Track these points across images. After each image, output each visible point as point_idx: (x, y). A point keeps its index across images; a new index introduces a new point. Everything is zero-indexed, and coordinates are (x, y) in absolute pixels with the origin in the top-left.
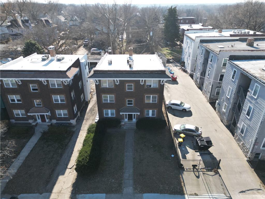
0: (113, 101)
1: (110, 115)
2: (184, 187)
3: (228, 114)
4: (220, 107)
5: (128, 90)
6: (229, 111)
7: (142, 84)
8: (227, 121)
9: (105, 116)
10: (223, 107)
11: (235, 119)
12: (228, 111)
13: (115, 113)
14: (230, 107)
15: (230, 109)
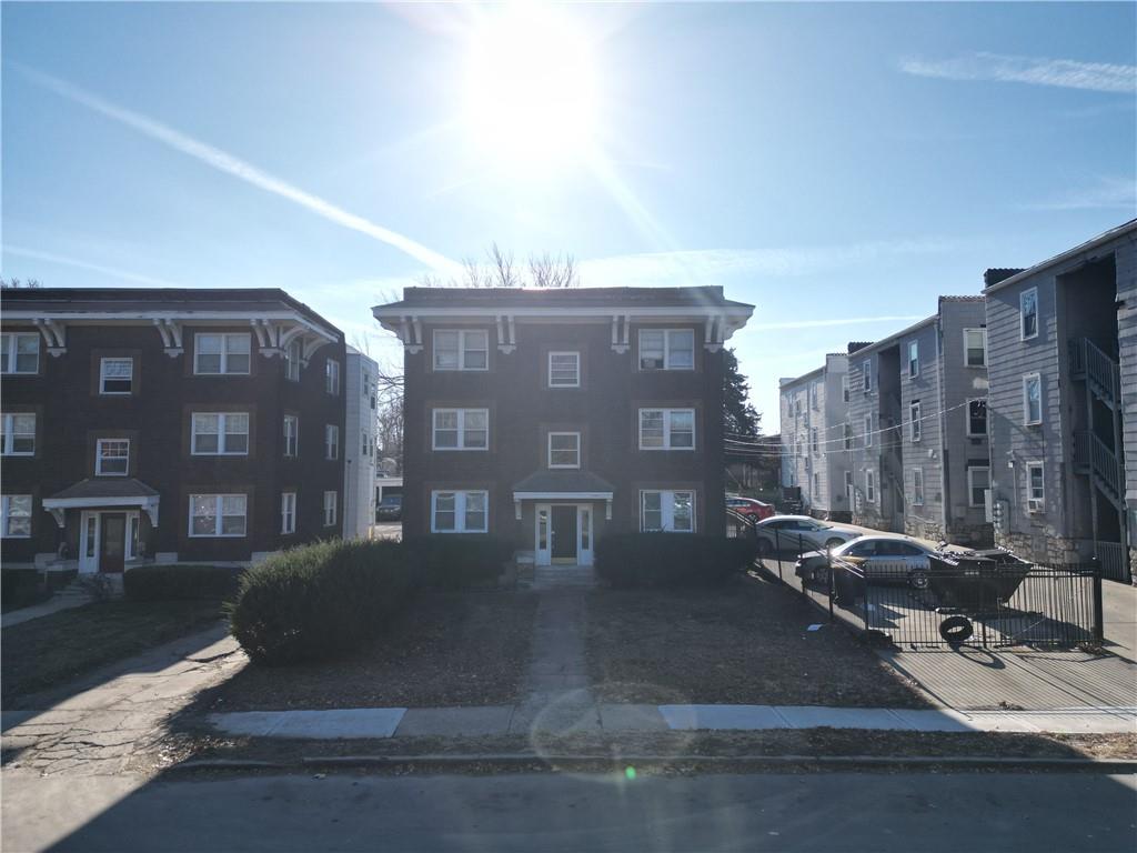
0: (484, 445)
1: (460, 527)
2: (922, 691)
3: (1060, 501)
4: (1010, 508)
5: (553, 383)
6: (1063, 480)
7: (620, 350)
8: (1066, 538)
9: (434, 530)
10: (1023, 492)
11: (1102, 500)
12: (1058, 484)
13: (486, 511)
14: (1060, 459)
15: (1063, 465)
